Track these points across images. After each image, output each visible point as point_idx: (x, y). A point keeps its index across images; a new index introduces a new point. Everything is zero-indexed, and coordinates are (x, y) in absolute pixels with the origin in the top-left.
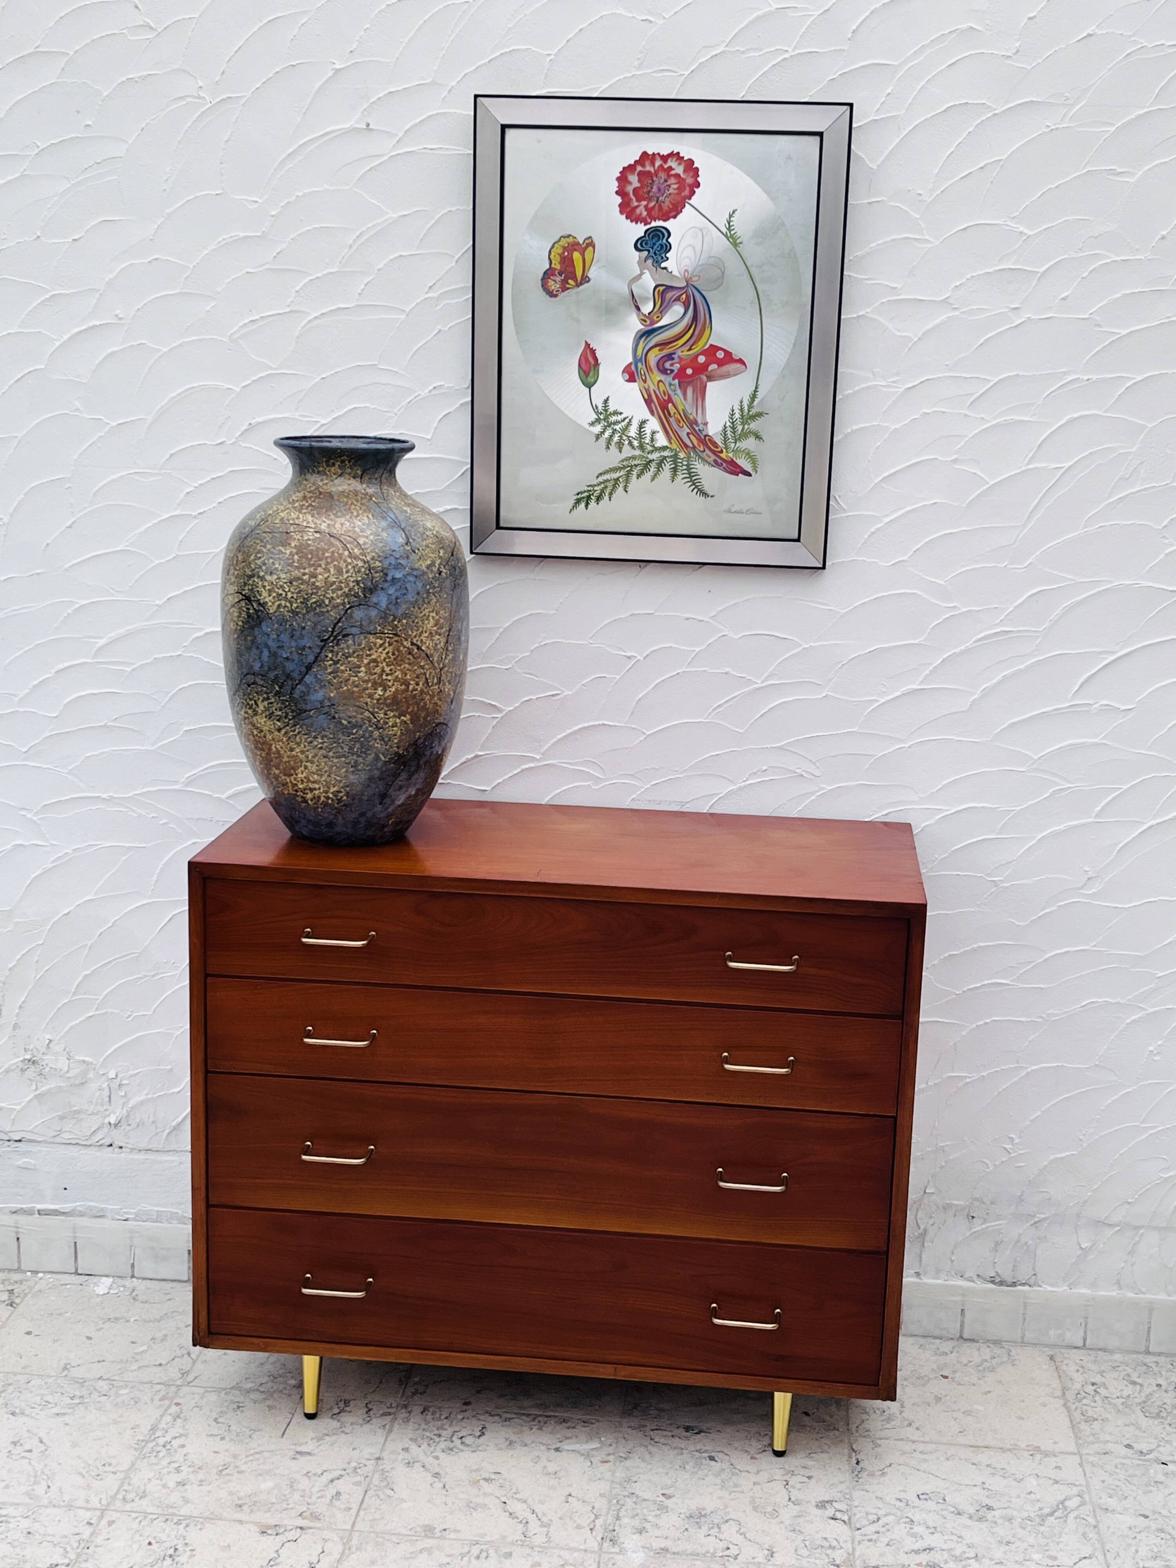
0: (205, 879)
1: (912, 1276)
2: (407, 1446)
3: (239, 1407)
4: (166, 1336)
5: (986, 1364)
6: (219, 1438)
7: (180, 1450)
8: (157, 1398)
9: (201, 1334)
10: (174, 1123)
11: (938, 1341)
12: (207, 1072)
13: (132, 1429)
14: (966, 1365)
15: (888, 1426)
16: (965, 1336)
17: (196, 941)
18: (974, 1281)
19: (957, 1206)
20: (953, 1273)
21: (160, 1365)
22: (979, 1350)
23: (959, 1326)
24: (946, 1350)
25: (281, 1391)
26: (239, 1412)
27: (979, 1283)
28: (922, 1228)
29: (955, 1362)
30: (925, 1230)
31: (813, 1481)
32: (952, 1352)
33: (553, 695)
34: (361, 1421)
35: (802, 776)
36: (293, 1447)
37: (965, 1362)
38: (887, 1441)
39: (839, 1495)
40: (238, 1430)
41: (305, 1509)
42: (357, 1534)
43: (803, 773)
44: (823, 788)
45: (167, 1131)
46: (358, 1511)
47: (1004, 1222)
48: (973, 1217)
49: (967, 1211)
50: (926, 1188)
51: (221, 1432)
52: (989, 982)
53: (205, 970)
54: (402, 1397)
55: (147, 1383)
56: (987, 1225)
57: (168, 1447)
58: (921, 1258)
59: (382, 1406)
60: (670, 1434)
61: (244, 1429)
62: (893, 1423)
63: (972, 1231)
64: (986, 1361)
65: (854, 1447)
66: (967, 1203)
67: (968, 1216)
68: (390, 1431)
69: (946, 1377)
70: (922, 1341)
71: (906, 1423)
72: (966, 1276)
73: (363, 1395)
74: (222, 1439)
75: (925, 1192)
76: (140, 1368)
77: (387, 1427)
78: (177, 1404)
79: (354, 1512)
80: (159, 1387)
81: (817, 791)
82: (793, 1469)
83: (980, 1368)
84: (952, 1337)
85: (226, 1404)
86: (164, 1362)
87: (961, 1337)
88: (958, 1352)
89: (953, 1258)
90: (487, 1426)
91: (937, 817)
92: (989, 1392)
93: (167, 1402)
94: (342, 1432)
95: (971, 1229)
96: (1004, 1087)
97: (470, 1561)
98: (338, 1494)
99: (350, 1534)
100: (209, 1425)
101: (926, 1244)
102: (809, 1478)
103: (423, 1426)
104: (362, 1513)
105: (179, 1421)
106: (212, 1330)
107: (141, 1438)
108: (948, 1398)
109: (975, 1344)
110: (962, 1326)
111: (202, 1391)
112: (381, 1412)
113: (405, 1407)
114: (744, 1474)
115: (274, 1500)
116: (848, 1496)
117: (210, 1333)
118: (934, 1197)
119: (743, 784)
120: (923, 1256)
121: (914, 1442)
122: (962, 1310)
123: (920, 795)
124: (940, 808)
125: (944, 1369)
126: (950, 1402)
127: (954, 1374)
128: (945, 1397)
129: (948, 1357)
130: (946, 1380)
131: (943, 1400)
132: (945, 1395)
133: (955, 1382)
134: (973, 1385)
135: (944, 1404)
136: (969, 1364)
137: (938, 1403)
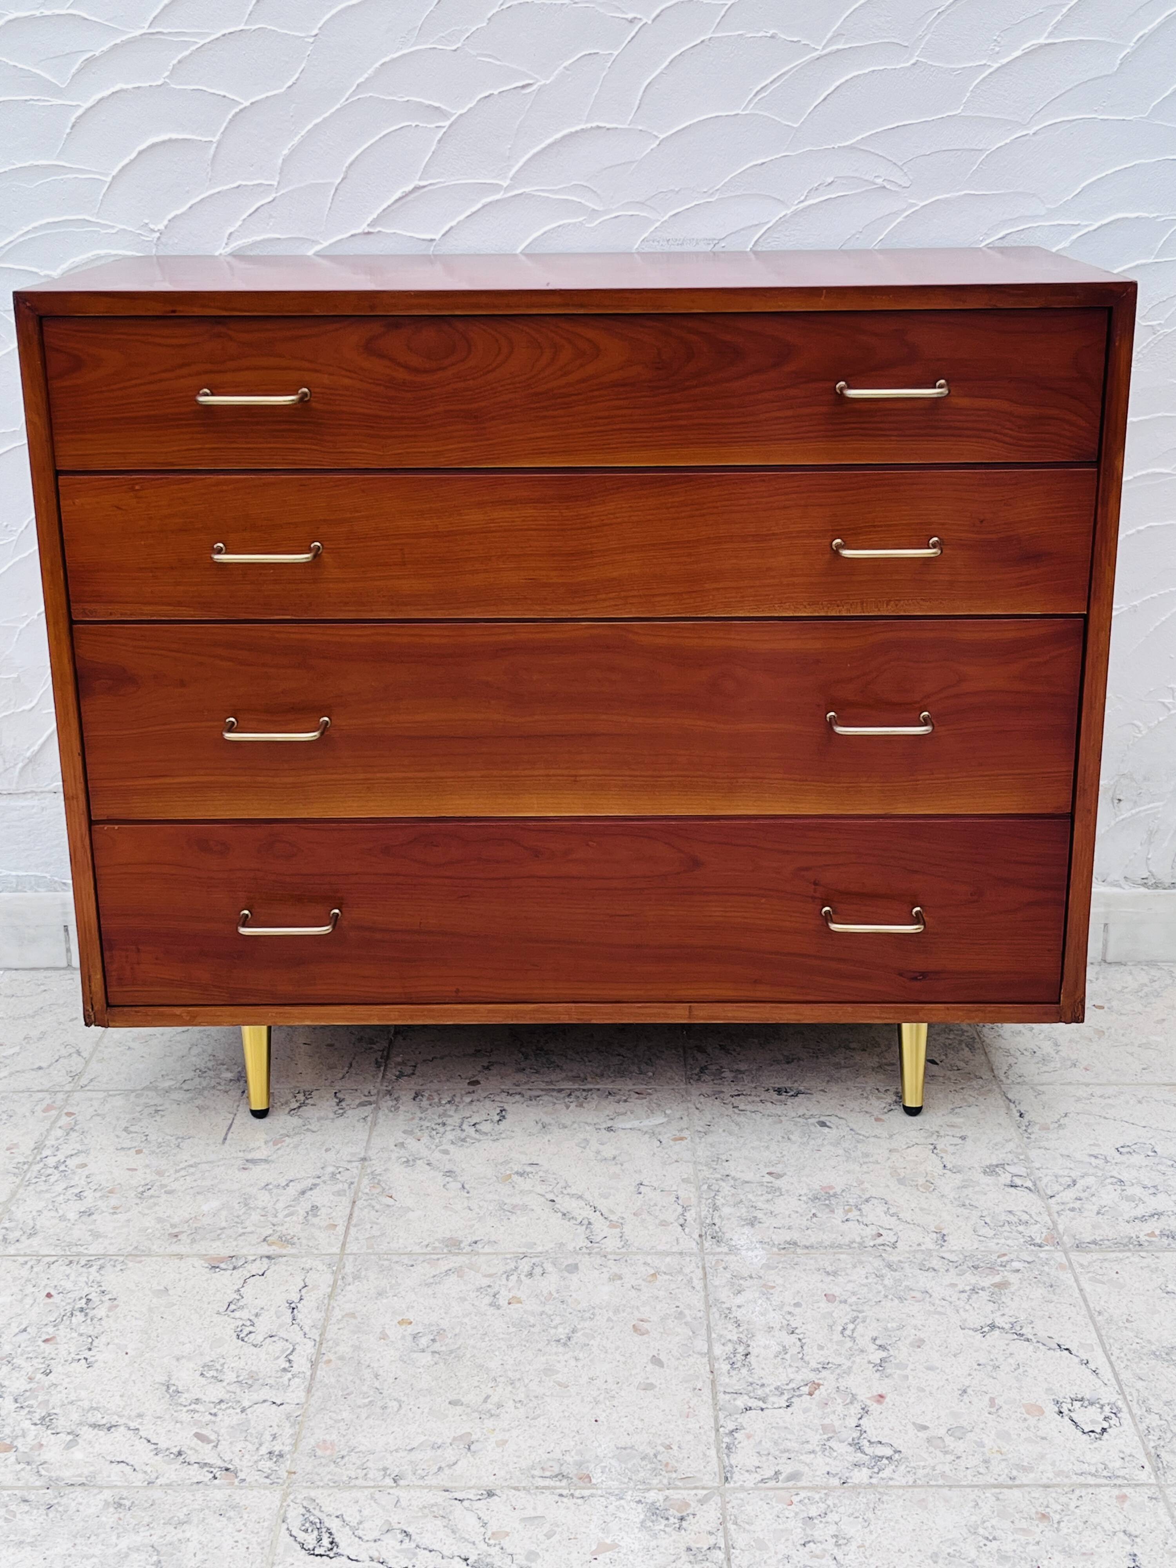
0: (41, 319)
2: (401, 1140)
3: (157, 1111)
4: (44, 1033)
5: (1146, 989)
6: (133, 1150)
7: (80, 1171)
8: (39, 1108)
9: (96, 1008)
10: (28, 754)
12: (72, 622)
13: (8, 1149)
14: (1121, 992)
15: (1045, 1069)
16: (1109, 959)
17: (36, 419)
18: (1120, 886)
21: (40, 1068)
22: (1131, 974)
23: (1101, 946)
25: (214, 1087)
26: (158, 1118)
27: (1127, 887)
29: (1105, 989)
31: (969, 1141)
33: (523, 87)
34: (332, 1115)
35: (884, 187)
36: (241, 1154)
37: (1119, 989)
38: (1051, 1086)
39: (1010, 1156)
40: (160, 1140)
41: (271, 1232)
42: (351, 1258)
43: (885, 184)
44: (915, 205)
45: (20, 765)
46: (347, 1228)
47: (1161, 804)
48: (1120, 800)
49: (1111, 793)
51: (136, 1144)
52: (1144, 472)
53: (55, 465)
54: (382, 1082)
55: (23, 1092)
56: (1137, 810)
57: (62, 1168)
59: (358, 1094)
60: (758, 1099)
61: (169, 1137)
62: (1052, 1065)
63: (1117, 820)
64: (1146, 985)
65: (1010, 1096)
66: (1112, 782)
67: (1112, 799)
68: (375, 1124)
69: (1100, 1007)
71: (1069, 1063)
72: (1109, 880)
73: (328, 1083)
74: (139, 1152)
76: (11, 1074)
77: (369, 1119)
78: (69, 1114)
79: (341, 1229)
80: (40, 1095)
81: (905, 210)
82: (937, 1129)
83: (1140, 994)
84: (1092, 961)
85: (138, 1109)
86: (44, 1065)
87: (1105, 961)
88: (1104, 978)
90: (506, 1107)
91: (1074, 237)
92: (1164, 1020)
93: (54, 1113)
94: (308, 1130)
95: (1116, 816)
96: (1163, 619)
97: (519, 1281)
98: (315, 1208)
99: (341, 1260)
100: (118, 1137)
102: (963, 1138)
103: (419, 1114)
104: (353, 1231)
105: (74, 1135)
106: (111, 1001)
107: (22, 1160)
108: (1113, 1030)
109: (1123, 968)
110: (1105, 946)
111: (102, 1095)
112: (357, 1101)
113: (389, 1093)
114: (872, 1140)
115: (224, 1224)
116: (1022, 1157)
117: (108, 1005)
119: (802, 205)
121: (1087, 1085)
122: (1106, 925)
123: (1049, 206)
124: (1076, 223)
125: (1094, 998)
126: (1117, 1035)
127: (1110, 1003)
128: (1109, 1031)
129: (1094, 984)
130: (1102, 1010)
131: (1107, 1034)
132: (1108, 1028)
133: (1115, 1012)
134: (1139, 1014)
135: (1110, 1039)
136: (1124, 991)
137: (1102, 1037)
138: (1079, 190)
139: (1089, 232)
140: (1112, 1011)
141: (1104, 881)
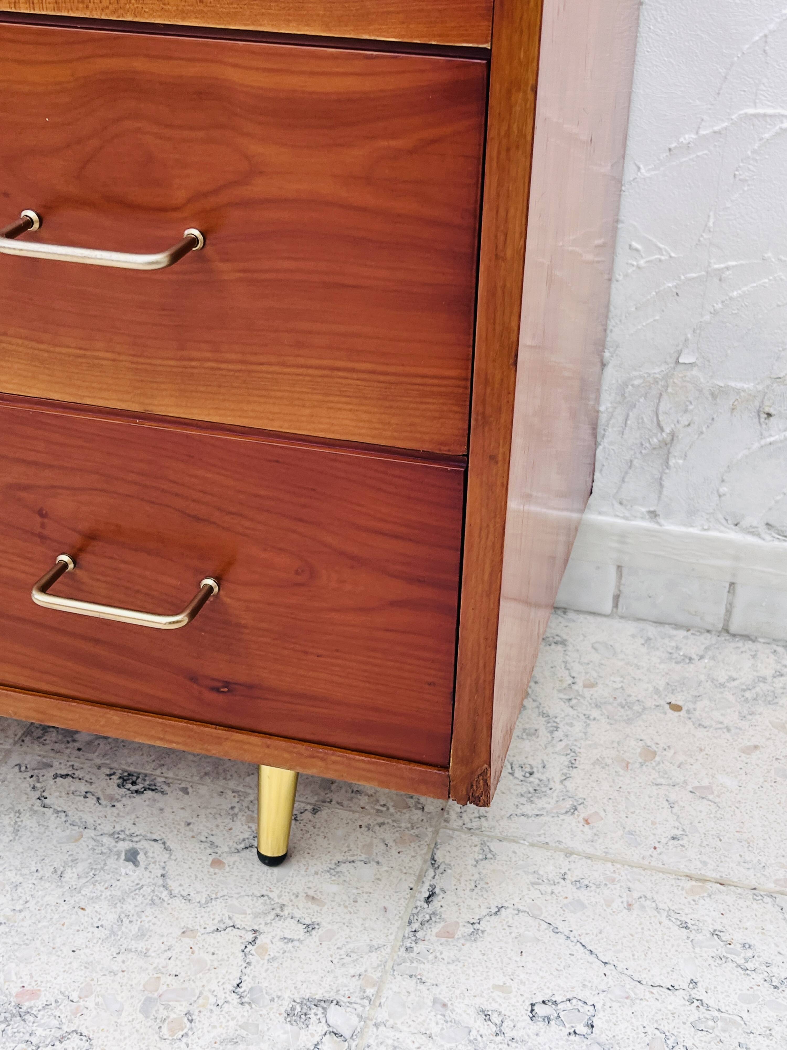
1: (643, 518)
5: (761, 688)
11: (682, 633)
14: (722, 685)
15: (528, 809)
16: (733, 628)
18: (758, 535)
19: (738, 391)
20: (720, 517)
22: (754, 657)
23: (723, 611)
24: (693, 652)
27: (768, 538)
28: (667, 430)
29: (703, 677)
30: (673, 435)
31: (314, 937)
32: (701, 657)
37: (722, 680)
38: (515, 846)
39: (354, 984)
48: (769, 415)
49: (757, 404)
50: (680, 353)
58: (661, 485)
60: (83, 787)
62: (541, 803)
63: (763, 442)
64: (763, 680)
65: (439, 856)
66: (760, 387)
67: (758, 412)
69: (676, 708)
70: (651, 630)
71: (568, 804)
72: (744, 523)
75: (677, 362)
82: (285, 900)
83: (748, 694)
84: (710, 628)
87: (727, 631)
88: (713, 658)
89: (723, 489)
92: (756, 747)
95: (762, 436)
101: (672, 462)
102: (310, 928)
108: (670, 753)
109: (749, 644)
110: (729, 612)
114: (177, 902)
116: (370, 991)
118: (695, 372)
120: (666, 483)
121: (569, 853)
122: (732, 584)
125: (679, 690)
126: (671, 763)
127: (695, 703)
128: (665, 753)
129: (692, 666)
130: (676, 714)
131: (657, 759)
132: (666, 747)
133: (693, 720)
134: (725, 730)
135: (657, 768)
136: (728, 684)
137: (647, 764)
140: (690, 718)
141: (736, 525)
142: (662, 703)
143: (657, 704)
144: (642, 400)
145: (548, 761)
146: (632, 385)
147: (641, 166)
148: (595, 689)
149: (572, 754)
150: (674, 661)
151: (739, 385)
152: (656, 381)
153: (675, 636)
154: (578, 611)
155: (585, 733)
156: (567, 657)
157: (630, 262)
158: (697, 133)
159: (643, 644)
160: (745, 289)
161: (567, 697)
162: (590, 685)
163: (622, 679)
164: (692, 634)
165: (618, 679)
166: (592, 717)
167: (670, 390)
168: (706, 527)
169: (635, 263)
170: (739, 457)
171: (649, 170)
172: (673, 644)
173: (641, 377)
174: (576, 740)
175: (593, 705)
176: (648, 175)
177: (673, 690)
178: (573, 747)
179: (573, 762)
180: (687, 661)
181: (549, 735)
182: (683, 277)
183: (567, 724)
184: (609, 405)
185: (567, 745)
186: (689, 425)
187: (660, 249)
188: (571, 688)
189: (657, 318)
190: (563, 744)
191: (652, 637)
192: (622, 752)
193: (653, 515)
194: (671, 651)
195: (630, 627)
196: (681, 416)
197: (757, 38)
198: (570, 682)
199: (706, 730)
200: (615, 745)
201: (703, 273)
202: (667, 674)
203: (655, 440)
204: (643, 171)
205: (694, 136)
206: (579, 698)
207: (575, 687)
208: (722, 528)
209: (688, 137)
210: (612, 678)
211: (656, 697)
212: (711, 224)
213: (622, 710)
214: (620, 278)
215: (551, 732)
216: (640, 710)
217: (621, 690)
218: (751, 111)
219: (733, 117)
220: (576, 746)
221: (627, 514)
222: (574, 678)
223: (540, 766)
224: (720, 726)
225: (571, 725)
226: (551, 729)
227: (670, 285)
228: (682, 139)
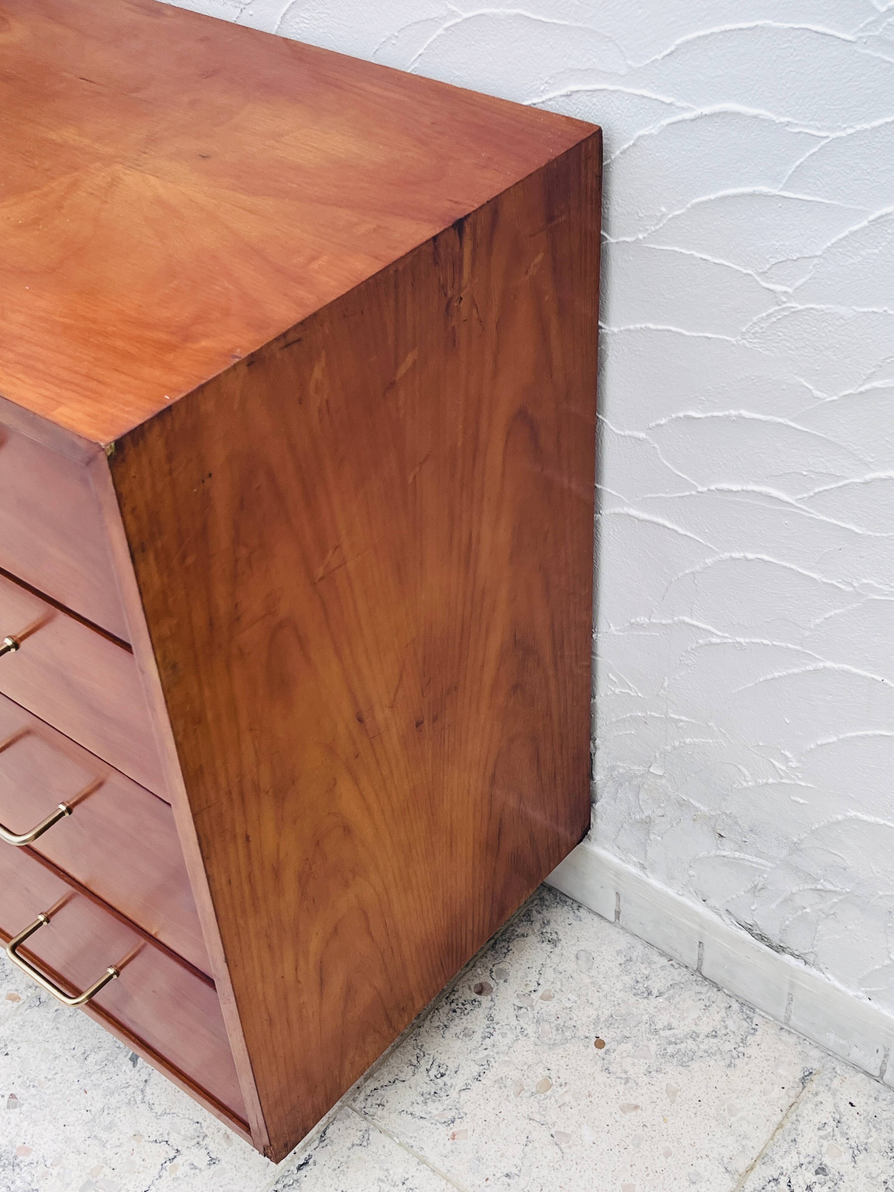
5: (688, 1044)
11: (664, 961)
15: (419, 1109)
16: (704, 973)
18: (721, 916)
19: (697, 809)
20: (691, 889)
22: (707, 1007)
23: (696, 958)
24: (656, 986)
27: (728, 921)
29: (646, 1017)
30: (651, 818)
32: (660, 994)
37: (660, 1026)
38: (387, 1140)
47: (770, 864)
48: (721, 836)
49: (712, 824)
50: (651, 764)
56: (742, 855)
58: (645, 849)
62: (432, 1107)
64: (696, 1037)
66: (713, 813)
67: (713, 831)
69: (600, 1044)
70: (638, 951)
71: (451, 1115)
72: (710, 903)
75: (649, 770)
82: (210, 1131)
84: (688, 965)
87: (700, 973)
88: (669, 999)
89: (692, 872)
91: (665, 122)
95: (717, 848)
96: (776, 674)
101: (652, 837)
102: (213, 1161)
108: (561, 1091)
110: (700, 959)
114: (143, 1107)
118: (664, 781)
120: (649, 849)
121: (422, 1161)
122: (700, 943)
123: (629, 62)
124: (668, 100)
125: (616, 1026)
126: (556, 1101)
127: (619, 1043)
128: (559, 1089)
129: (646, 1001)
130: (596, 1050)
131: (548, 1093)
132: (563, 1084)
133: (605, 1061)
134: (623, 1081)
135: (542, 1102)
136: (661, 1032)
137: (537, 1095)
138: (672, 48)
139: (683, 121)
140: (603, 1059)
141: (704, 901)
142: (593, 1035)
143: (588, 1035)
144: (627, 784)
145: (463, 1067)
146: (618, 771)
147: (611, 625)
148: (548, 1002)
149: (486, 1067)
150: (634, 991)
151: (698, 805)
152: (636, 776)
153: (655, 963)
154: (590, 910)
155: (510, 1047)
156: (548, 960)
157: (609, 686)
158: (649, 619)
159: (620, 964)
160: (695, 740)
161: (520, 1005)
162: (547, 997)
163: (577, 999)
164: (672, 965)
165: (573, 997)
166: (525, 1033)
167: (646, 786)
168: (680, 893)
169: (613, 689)
170: (701, 856)
171: (617, 630)
172: (647, 972)
173: (624, 768)
174: (498, 1053)
175: (535, 1020)
176: (616, 633)
177: (611, 1024)
178: (492, 1059)
179: (481, 1074)
180: (645, 995)
181: (480, 1040)
182: (649, 713)
183: (502, 1033)
184: (602, 777)
185: (487, 1056)
186: (663, 816)
187: (630, 687)
188: (529, 995)
189: (633, 732)
190: (486, 1052)
191: (634, 958)
192: (526, 1077)
193: (643, 867)
194: (639, 980)
195: (622, 941)
196: (656, 808)
197: (687, 571)
198: (533, 989)
199: (608, 1075)
200: (526, 1067)
201: (663, 716)
202: (619, 1004)
203: (638, 817)
204: (613, 628)
205: (647, 620)
206: (529, 1008)
207: (533, 995)
208: (693, 899)
209: (643, 619)
210: (570, 996)
211: (592, 1026)
212: (666, 685)
213: (554, 1032)
214: (602, 695)
215: (484, 1038)
216: (569, 1038)
217: (568, 1011)
218: (687, 620)
219: (675, 619)
220: (494, 1058)
221: (624, 858)
222: (539, 984)
223: (454, 1070)
224: (623, 1075)
225: (504, 1035)
226: (486, 1034)
227: (640, 714)
228: (638, 619)
